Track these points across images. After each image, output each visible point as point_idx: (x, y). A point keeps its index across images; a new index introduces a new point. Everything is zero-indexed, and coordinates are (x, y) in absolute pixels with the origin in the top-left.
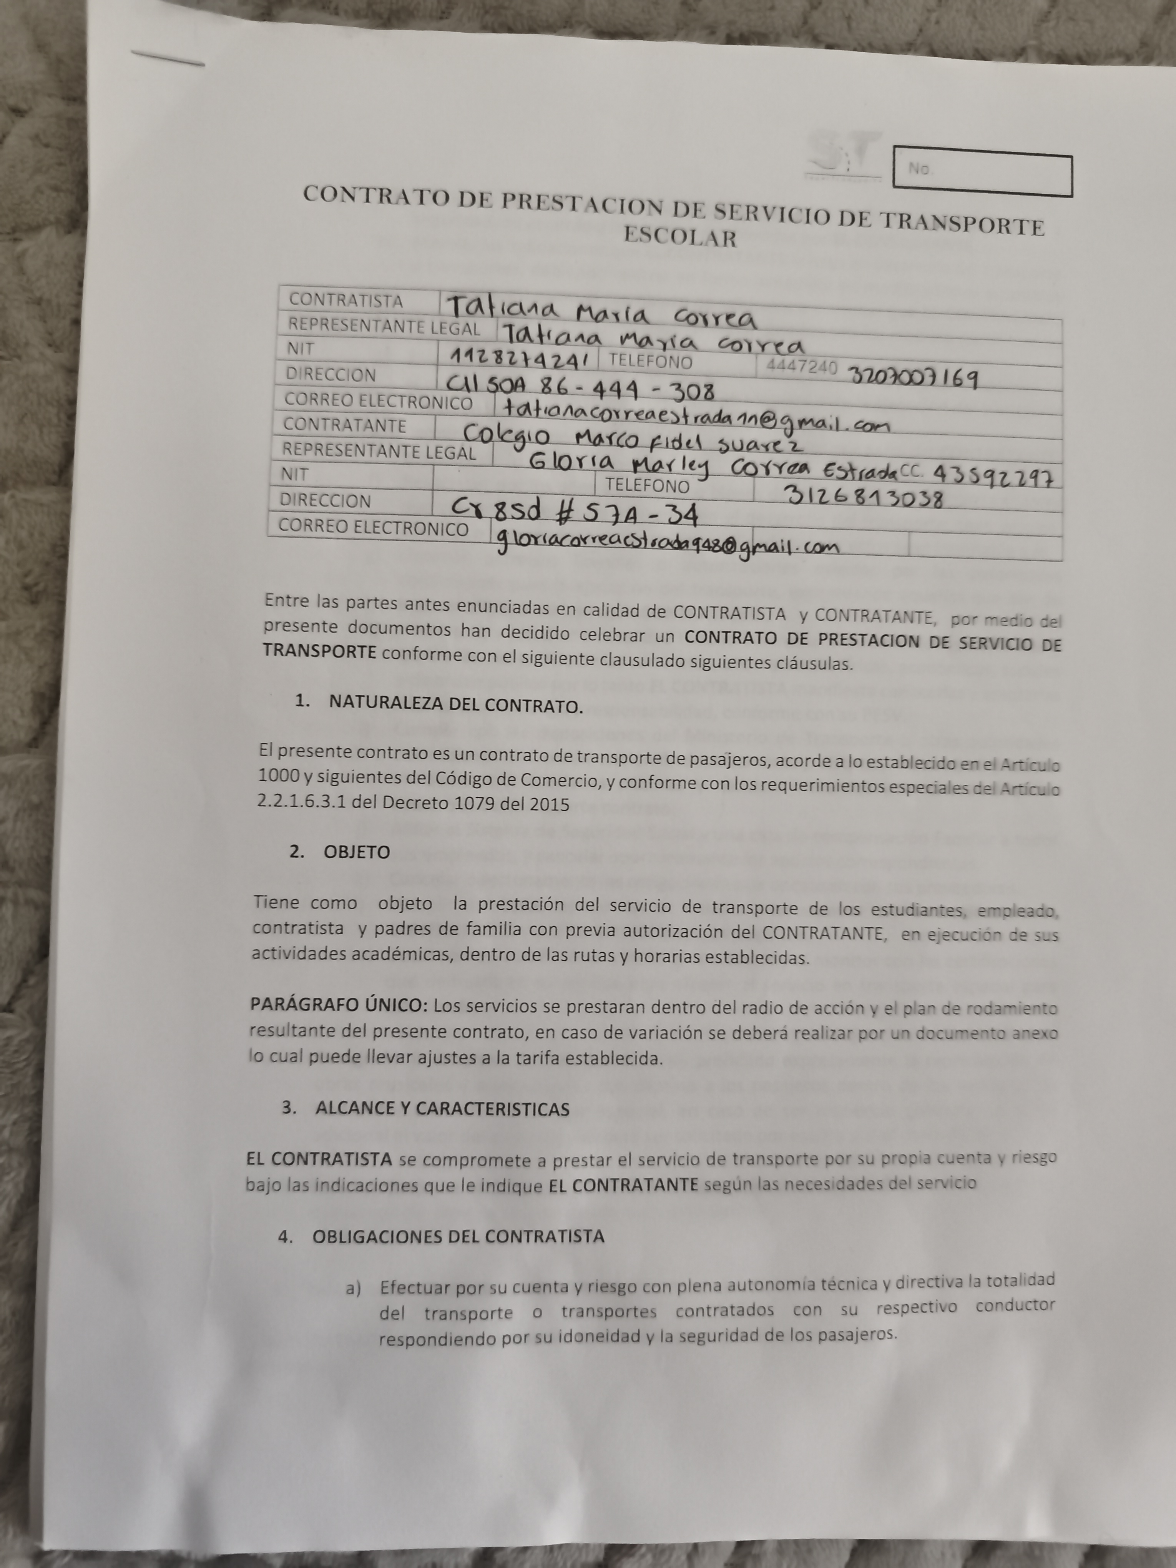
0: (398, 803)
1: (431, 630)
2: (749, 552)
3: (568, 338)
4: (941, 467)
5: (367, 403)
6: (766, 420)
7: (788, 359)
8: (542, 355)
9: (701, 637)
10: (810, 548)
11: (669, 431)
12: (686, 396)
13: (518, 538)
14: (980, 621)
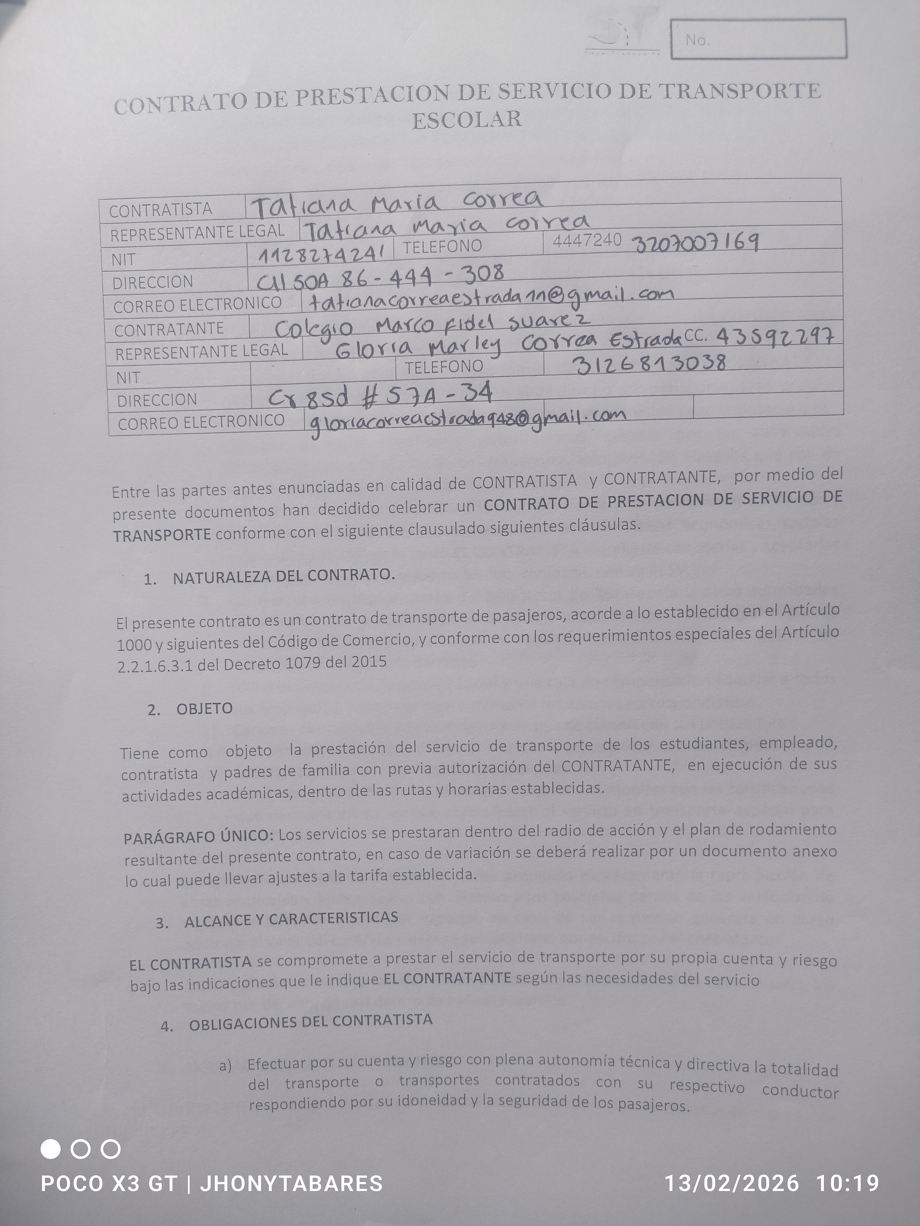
0: (238, 665)
1: (257, 511)
2: (541, 423)
3: (365, 232)
4: (723, 330)
5: (187, 307)
6: (554, 295)
7: (574, 234)
8: (342, 250)
9: (499, 505)
10: (598, 417)
11: (462, 313)
12: (477, 279)
13: (329, 424)
14: (762, 477)
